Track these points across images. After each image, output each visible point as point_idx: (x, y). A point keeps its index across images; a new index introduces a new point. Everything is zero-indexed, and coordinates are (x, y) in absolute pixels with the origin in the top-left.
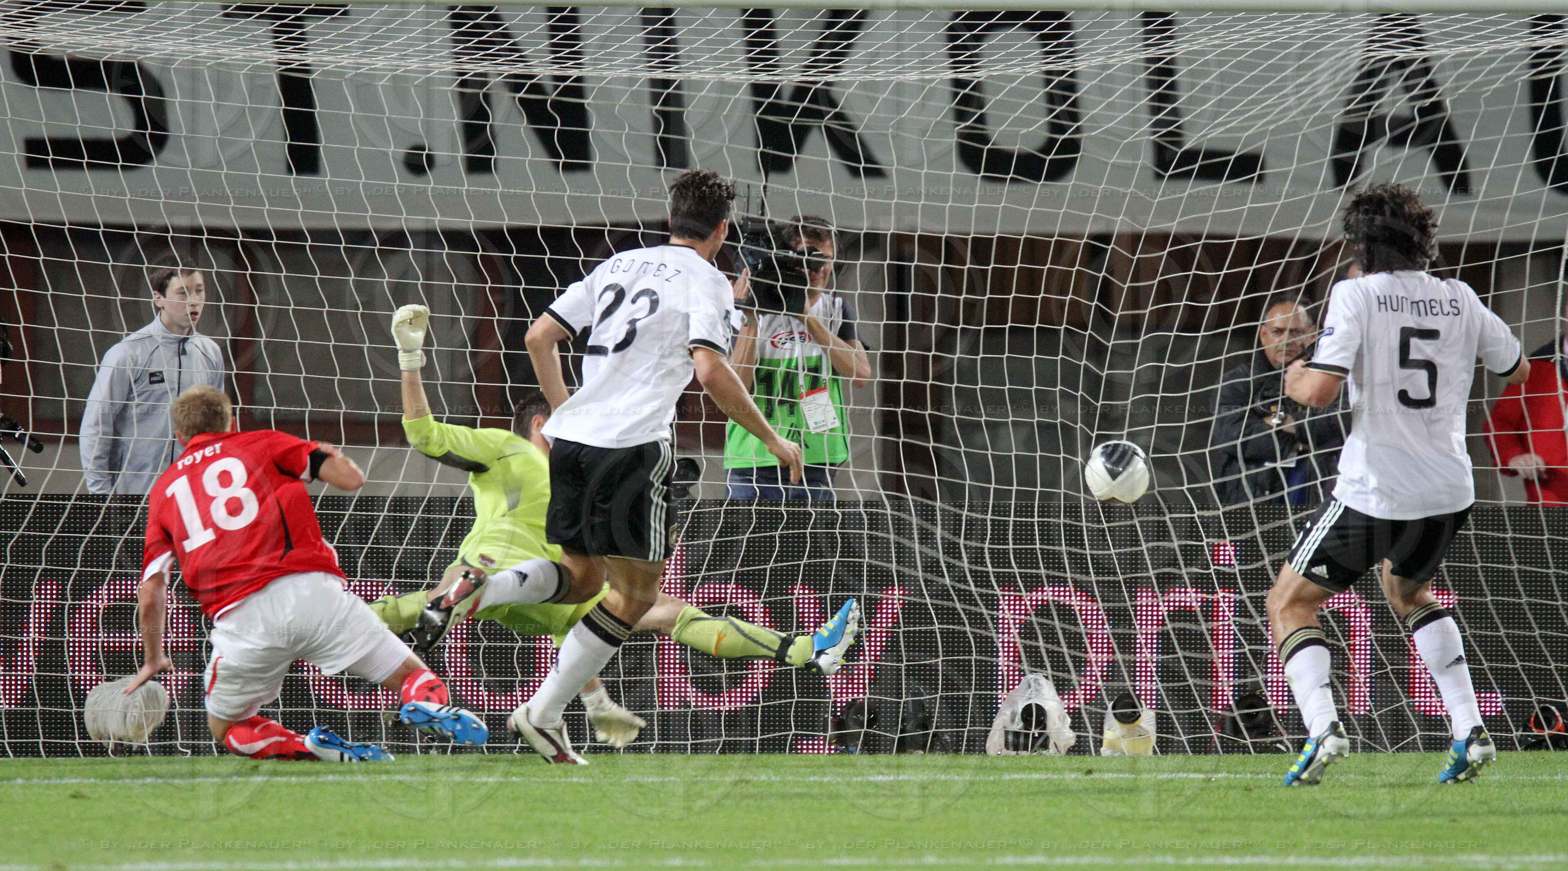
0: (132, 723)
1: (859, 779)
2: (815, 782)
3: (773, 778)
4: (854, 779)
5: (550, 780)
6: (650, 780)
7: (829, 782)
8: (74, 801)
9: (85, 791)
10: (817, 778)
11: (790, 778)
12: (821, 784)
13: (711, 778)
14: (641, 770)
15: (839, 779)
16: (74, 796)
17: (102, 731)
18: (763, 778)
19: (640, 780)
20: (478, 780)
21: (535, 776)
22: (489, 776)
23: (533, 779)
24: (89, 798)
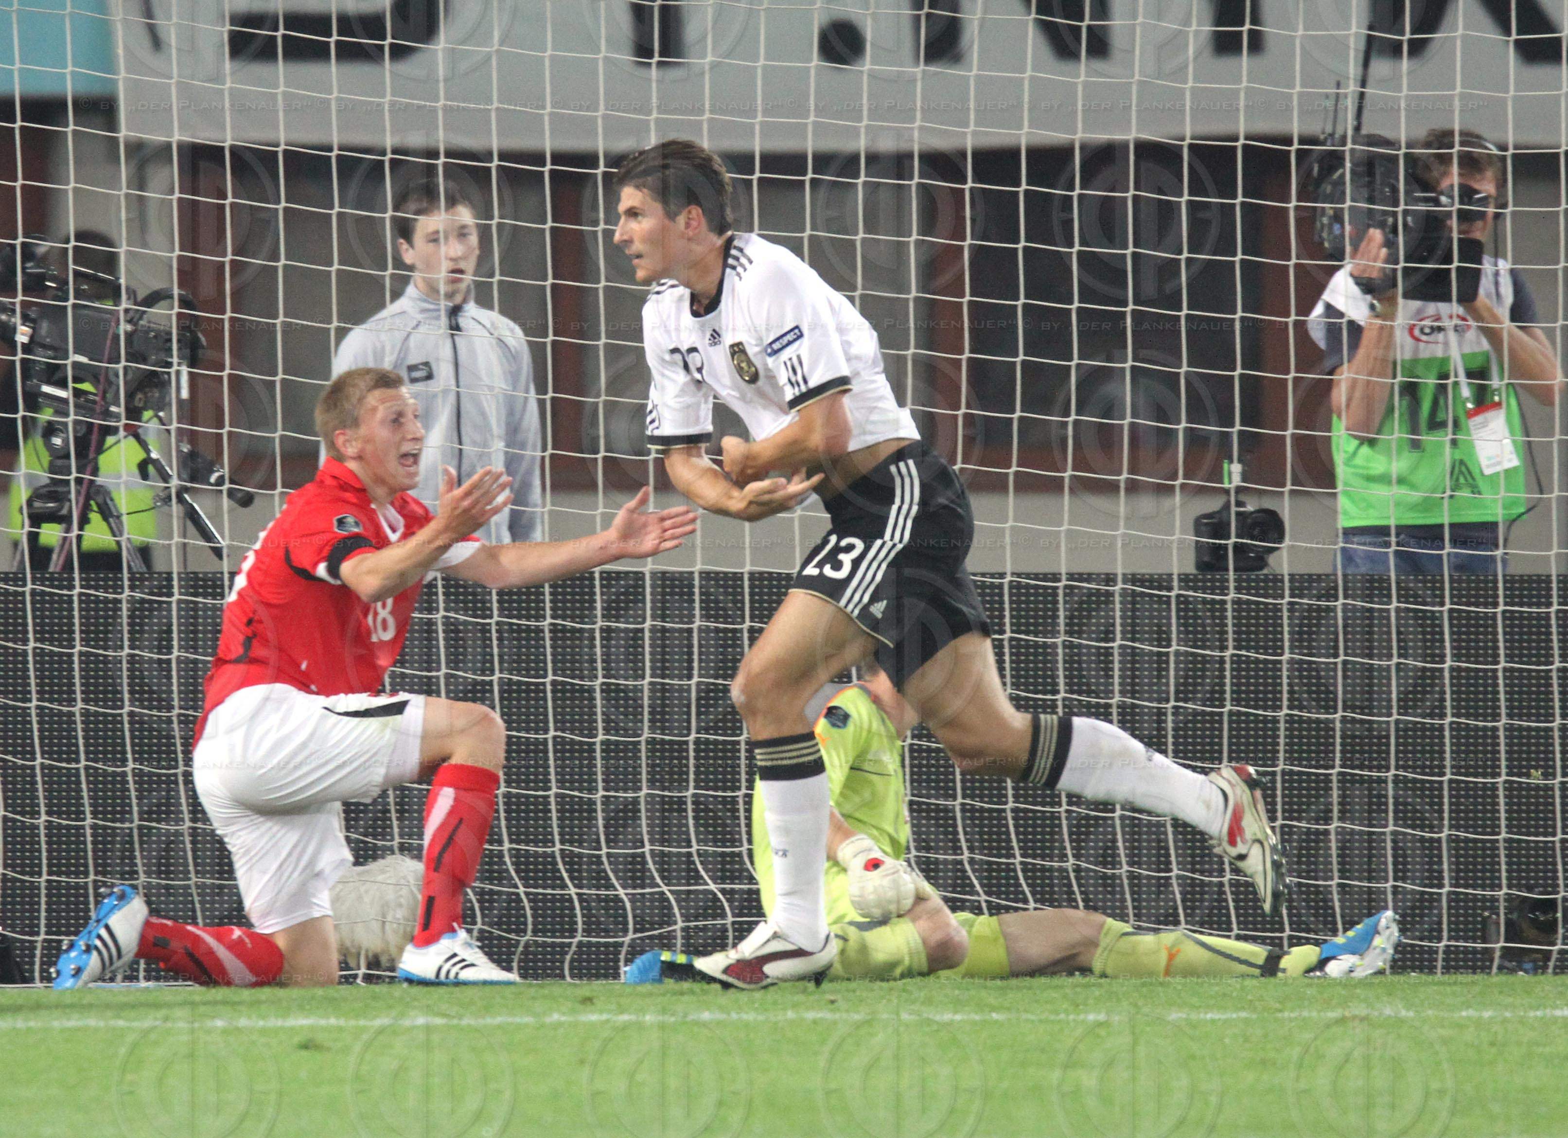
0: (395, 932)
1: (1539, 1013)
2: (1469, 1018)
3: (1403, 1013)
4: (1532, 1014)
5: (1052, 1017)
6: (1209, 1016)
7: (1491, 1018)
8: (304, 1053)
9: (320, 1037)
10: (1471, 1012)
11: (1430, 1012)
12: (1479, 1023)
13: (1305, 1014)
14: (1195, 1000)
15: (1508, 1014)
16: (306, 1046)
17: (348, 944)
18: (1388, 1011)
19: (1193, 1016)
20: (938, 1018)
21: (1026, 1011)
22: (956, 1012)
23: (1025, 1016)
24: (329, 1049)
